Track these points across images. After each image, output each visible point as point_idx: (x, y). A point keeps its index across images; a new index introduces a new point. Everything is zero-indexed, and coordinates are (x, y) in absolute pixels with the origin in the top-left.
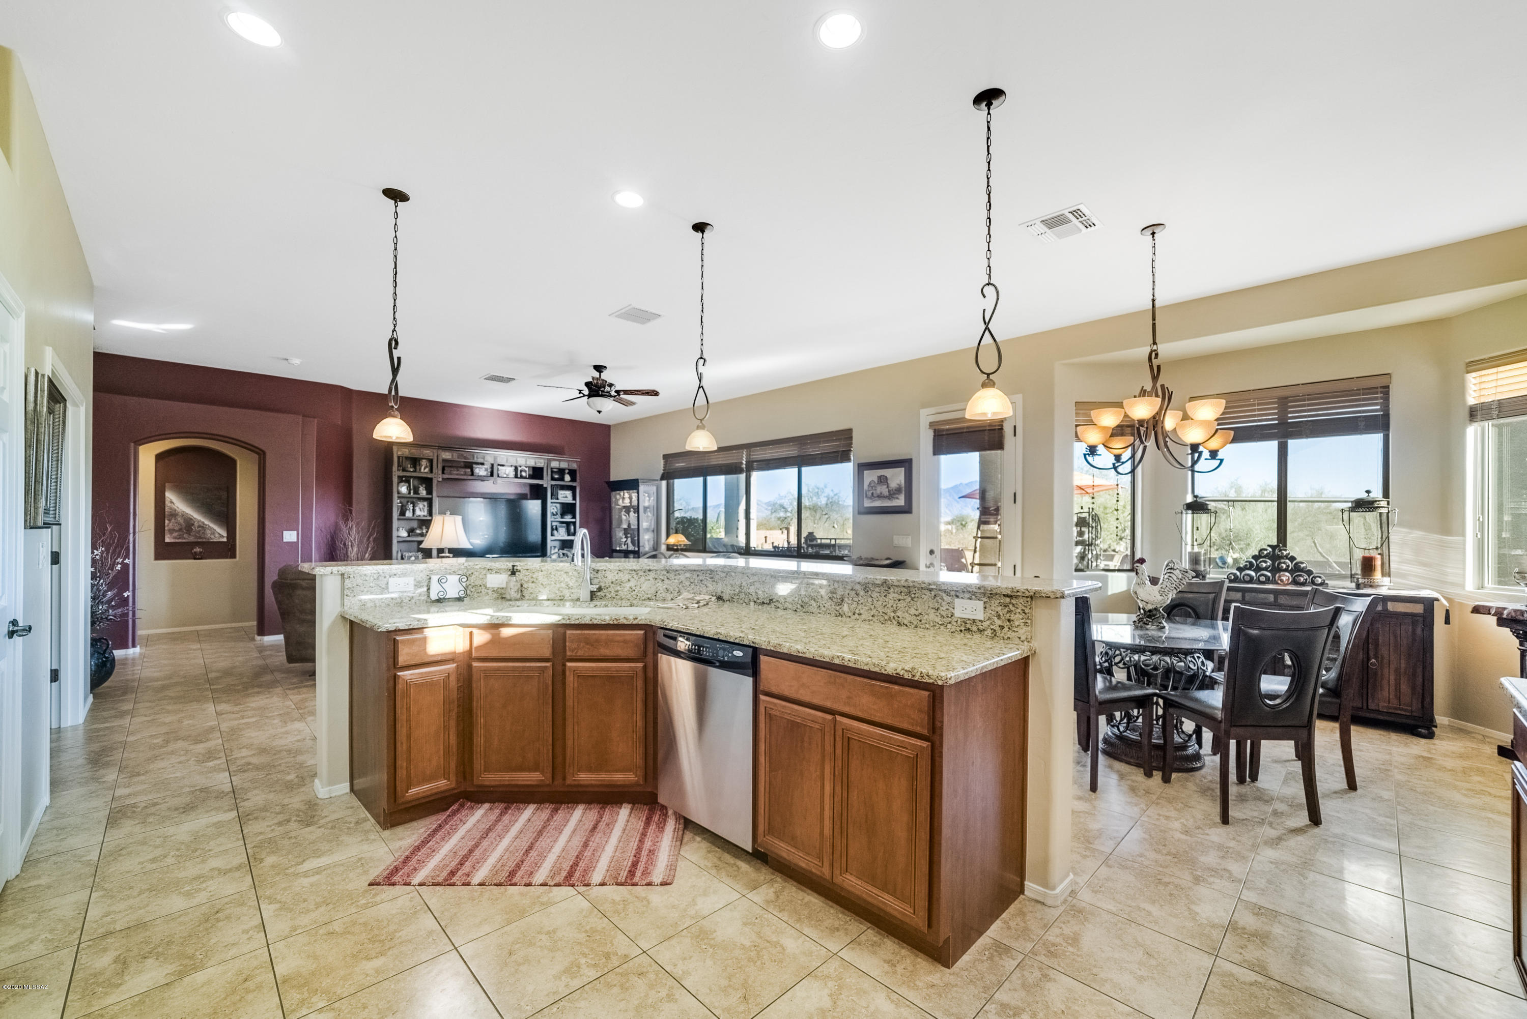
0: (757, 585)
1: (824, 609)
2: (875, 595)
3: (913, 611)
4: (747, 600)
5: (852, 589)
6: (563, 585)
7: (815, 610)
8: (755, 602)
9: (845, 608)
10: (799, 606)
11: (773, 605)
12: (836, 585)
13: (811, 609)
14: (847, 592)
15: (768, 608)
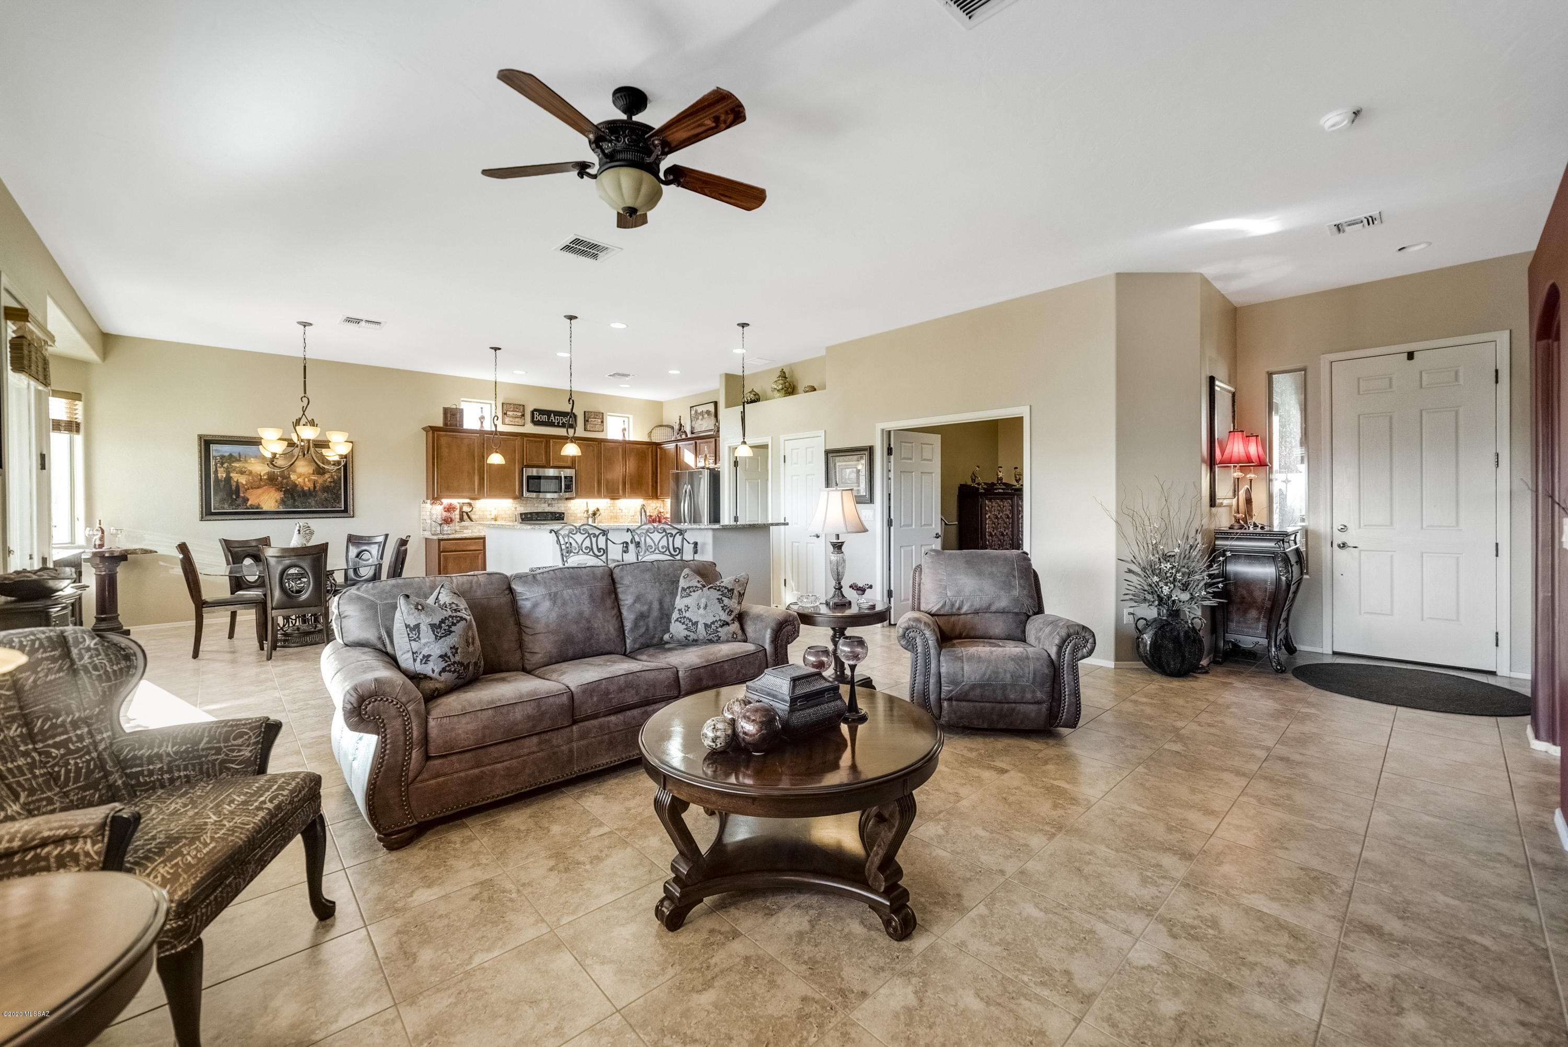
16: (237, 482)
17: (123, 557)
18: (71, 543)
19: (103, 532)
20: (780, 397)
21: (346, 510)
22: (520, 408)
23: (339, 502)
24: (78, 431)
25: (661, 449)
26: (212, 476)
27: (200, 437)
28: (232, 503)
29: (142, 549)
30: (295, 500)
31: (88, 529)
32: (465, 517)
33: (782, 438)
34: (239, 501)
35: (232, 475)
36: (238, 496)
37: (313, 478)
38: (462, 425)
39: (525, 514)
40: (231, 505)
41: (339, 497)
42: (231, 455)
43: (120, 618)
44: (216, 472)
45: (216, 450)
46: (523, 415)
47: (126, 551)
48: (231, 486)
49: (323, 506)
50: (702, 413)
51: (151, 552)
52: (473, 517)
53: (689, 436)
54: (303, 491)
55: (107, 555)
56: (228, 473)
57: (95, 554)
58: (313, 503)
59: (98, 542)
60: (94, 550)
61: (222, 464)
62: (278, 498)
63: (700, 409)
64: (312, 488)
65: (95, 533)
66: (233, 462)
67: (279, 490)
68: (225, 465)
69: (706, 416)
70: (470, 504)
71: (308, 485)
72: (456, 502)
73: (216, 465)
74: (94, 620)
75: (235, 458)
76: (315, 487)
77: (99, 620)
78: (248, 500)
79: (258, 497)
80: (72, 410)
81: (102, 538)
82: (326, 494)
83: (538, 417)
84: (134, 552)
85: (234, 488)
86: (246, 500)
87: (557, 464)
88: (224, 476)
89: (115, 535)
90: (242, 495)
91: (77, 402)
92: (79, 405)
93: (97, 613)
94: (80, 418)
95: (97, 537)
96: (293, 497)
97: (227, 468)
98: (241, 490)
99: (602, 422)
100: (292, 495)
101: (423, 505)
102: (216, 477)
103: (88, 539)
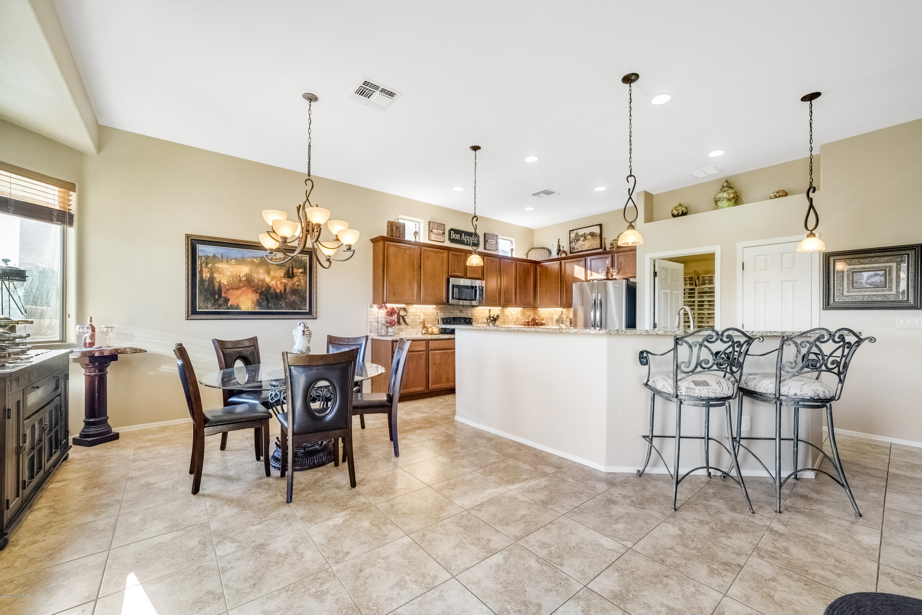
16: (220, 283)
17: (113, 357)
18: (62, 341)
19: (93, 330)
20: (729, 206)
21: (310, 313)
22: (441, 226)
23: (305, 305)
24: (71, 223)
25: (541, 266)
26: (198, 276)
27: (188, 236)
28: (215, 303)
29: (132, 348)
30: (268, 302)
31: (78, 326)
32: (401, 320)
33: (739, 245)
34: (221, 301)
35: (215, 275)
36: (220, 296)
37: (284, 281)
38: (404, 237)
39: (445, 318)
40: (214, 304)
41: (304, 299)
42: (214, 256)
43: (109, 422)
44: (201, 271)
45: (202, 251)
46: (444, 233)
47: (116, 350)
48: (214, 286)
49: (292, 308)
50: (584, 236)
51: (141, 351)
52: (407, 320)
53: (569, 255)
54: (275, 293)
55: (97, 354)
56: (212, 274)
57: (84, 354)
58: (284, 305)
59: (88, 341)
60: (84, 349)
61: (207, 264)
62: (255, 299)
63: (581, 232)
64: (283, 291)
65: (86, 330)
66: (216, 263)
67: (255, 291)
68: (209, 266)
69: (589, 237)
70: (405, 309)
71: (279, 288)
72: (395, 306)
73: (201, 265)
74: (83, 424)
75: (218, 258)
76: (285, 290)
77: (88, 424)
78: (229, 300)
79: (238, 298)
80: (66, 201)
81: (92, 337)
82: (294, 297)
83: (453, 236)
84: (124, 351)
85: (216, 288)
86: (227, 300)
87: (471, 276)
88: (208, 276)
89: (106, 333)
90: (223, 295)
91: (71, 193)
92: (74, 196)
93: (87, 417)
94: (74, 209)
95: (88, 335)
96: (267, 299)
97: (211, 269)
98: (223, 290)
99: (497, 243)
100: (266, 296)
101: (370, 309)
102: (201, 277)
103: (79, 336)
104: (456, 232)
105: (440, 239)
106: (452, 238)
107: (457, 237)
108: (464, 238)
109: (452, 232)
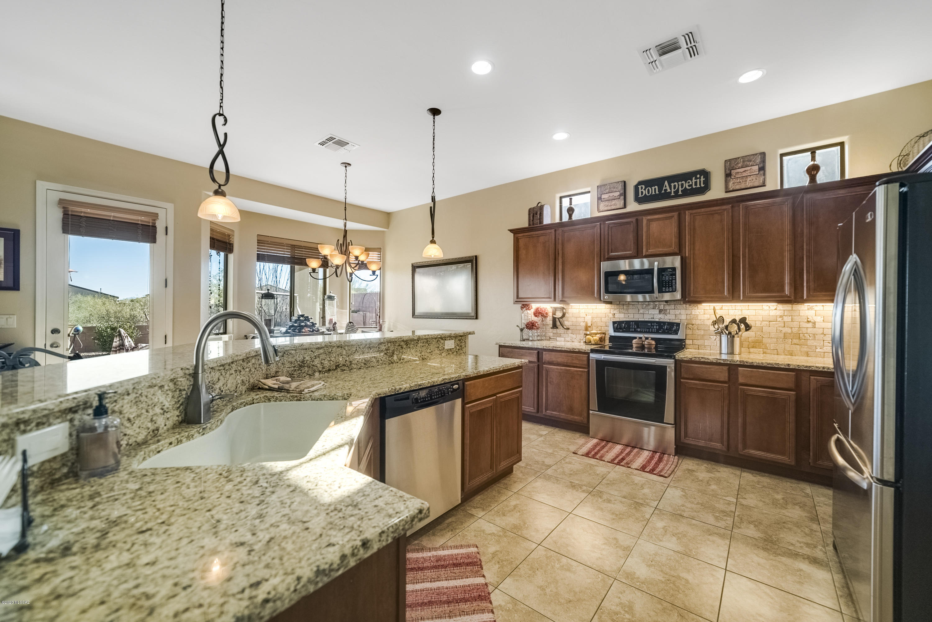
0: (323, 356)
1: (381, 362)
2: (411, 346)
3: (429, 351)
4: (310, 372)
5: (399, 345)
6: (158, 410)
7: (375, 364)
8: (320, 371)
9: (395, 357)
10: (363, 365)
11: (339, 370)
12: (389, 345)
13: (372, 364)
14: (396, 347)
15: (335, 372)
104: (648, 183)
105: (615, 205)
106: (640, 196)
107: (654, 190)
108: (668, 188)
109: (640, 187)
